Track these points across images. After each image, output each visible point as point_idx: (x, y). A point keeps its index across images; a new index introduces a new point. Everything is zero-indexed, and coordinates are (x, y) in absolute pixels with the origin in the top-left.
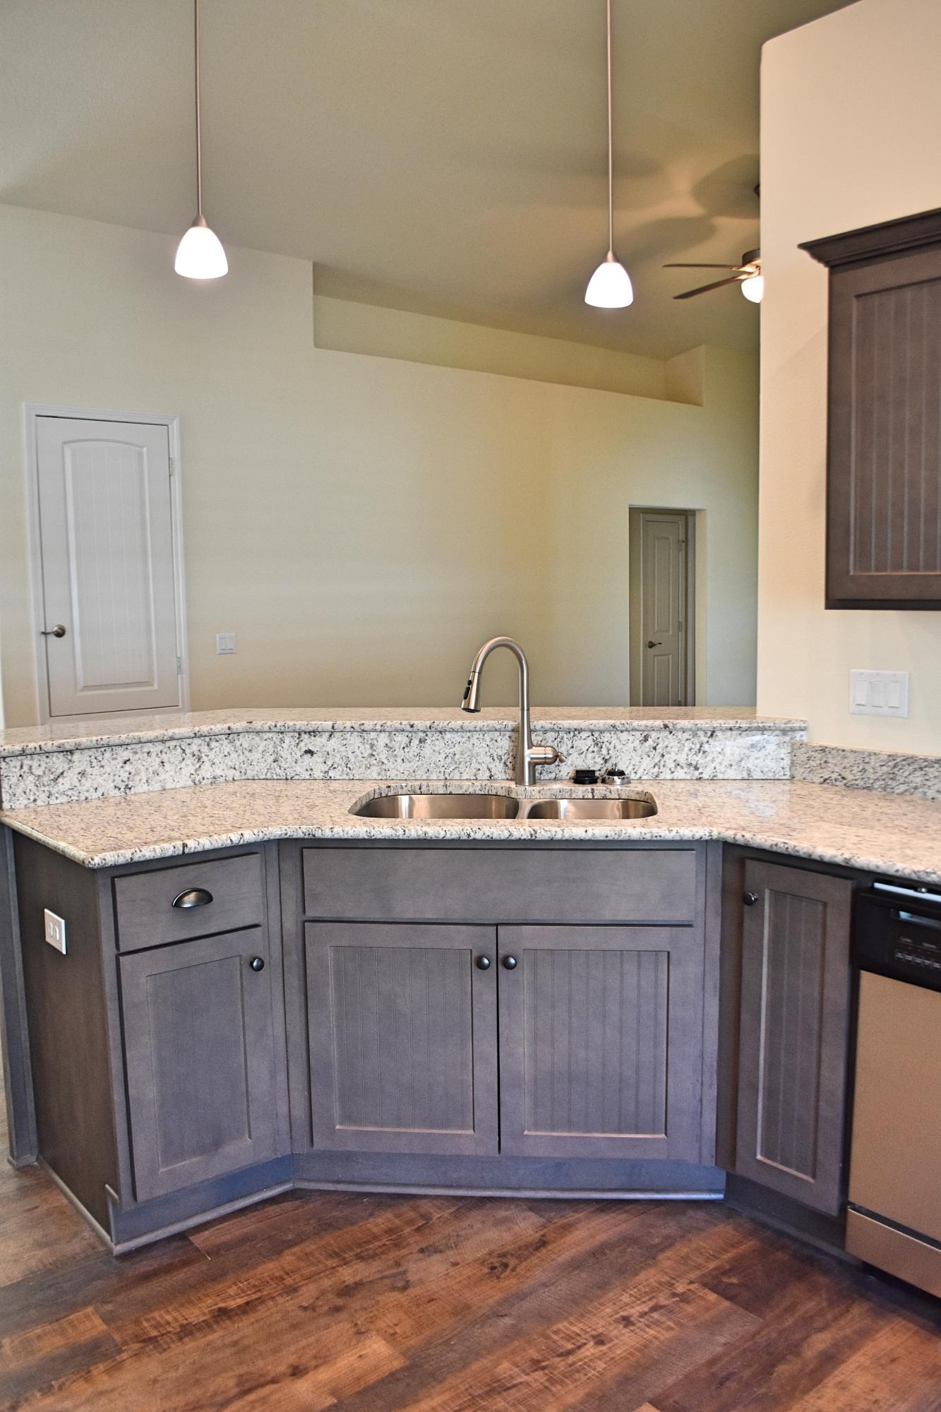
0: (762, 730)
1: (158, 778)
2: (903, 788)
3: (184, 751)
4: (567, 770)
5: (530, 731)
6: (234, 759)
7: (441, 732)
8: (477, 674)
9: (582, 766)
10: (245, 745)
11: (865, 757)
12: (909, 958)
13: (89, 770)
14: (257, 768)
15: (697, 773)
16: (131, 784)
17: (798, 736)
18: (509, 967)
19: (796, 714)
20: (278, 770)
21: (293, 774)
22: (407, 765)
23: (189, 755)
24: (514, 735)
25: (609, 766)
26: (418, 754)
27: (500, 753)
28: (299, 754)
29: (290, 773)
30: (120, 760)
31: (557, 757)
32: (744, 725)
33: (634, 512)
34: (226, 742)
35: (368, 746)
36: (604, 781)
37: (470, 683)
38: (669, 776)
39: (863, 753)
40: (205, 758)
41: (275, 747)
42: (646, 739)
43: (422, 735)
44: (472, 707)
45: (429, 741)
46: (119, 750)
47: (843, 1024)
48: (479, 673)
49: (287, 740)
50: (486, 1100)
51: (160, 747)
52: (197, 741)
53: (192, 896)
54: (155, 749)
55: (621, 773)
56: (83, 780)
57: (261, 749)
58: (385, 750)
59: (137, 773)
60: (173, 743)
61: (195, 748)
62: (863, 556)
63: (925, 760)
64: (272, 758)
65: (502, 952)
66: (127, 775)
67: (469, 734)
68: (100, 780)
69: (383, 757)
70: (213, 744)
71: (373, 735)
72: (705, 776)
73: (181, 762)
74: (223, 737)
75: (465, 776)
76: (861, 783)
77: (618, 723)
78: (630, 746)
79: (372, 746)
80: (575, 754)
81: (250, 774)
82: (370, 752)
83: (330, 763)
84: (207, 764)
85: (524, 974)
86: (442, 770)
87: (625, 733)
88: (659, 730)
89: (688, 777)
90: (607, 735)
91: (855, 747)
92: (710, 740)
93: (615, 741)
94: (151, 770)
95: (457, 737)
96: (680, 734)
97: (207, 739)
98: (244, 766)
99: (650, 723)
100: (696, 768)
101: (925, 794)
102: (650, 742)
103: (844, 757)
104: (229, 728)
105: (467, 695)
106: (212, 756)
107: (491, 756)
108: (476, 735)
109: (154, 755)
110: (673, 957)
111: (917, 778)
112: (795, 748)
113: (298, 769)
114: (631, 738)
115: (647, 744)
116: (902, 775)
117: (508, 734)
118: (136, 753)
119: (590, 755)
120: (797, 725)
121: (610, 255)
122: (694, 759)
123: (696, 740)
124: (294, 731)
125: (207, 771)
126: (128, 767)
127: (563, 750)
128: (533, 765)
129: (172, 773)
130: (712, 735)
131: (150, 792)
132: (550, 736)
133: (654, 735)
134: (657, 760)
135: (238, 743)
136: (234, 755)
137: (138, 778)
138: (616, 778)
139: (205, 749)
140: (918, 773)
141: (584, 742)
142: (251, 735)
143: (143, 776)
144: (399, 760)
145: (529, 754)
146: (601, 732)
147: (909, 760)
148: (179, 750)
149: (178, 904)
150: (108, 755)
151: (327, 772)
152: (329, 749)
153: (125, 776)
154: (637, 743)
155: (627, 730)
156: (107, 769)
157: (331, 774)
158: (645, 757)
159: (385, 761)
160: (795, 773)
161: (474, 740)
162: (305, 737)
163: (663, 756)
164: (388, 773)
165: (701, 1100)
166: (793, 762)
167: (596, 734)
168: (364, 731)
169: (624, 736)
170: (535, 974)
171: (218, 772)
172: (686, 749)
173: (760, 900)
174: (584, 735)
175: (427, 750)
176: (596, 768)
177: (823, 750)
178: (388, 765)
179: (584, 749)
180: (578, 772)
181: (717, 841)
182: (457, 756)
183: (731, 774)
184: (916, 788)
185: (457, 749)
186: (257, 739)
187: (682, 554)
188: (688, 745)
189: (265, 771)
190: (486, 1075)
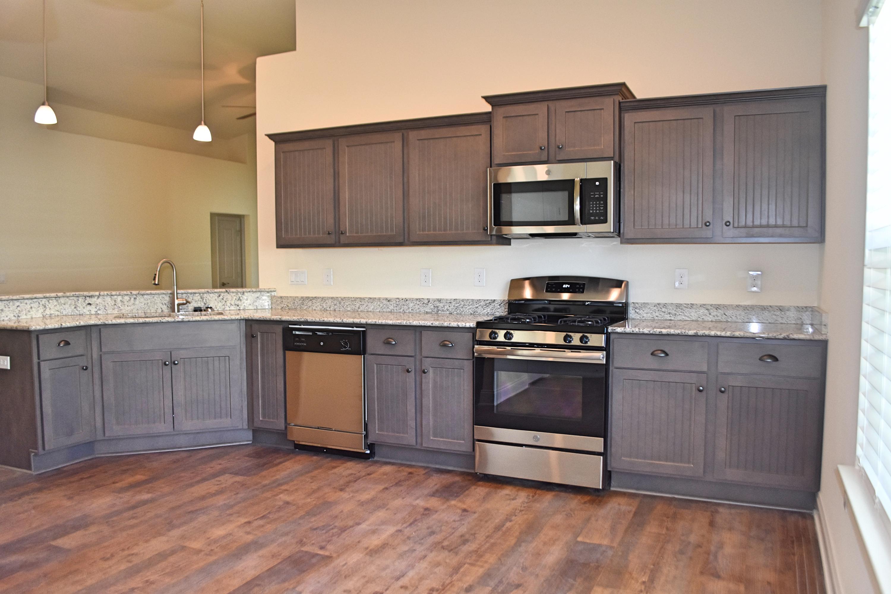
0: (261, 292)
1: (29, 313)
2: (306, 307)
3: (39, 303)
4: (191, 307)
5: (177, 294)
6: (58, 307)
7: (142, 295)
8: (158, 272)
9: (196, 305)
10: (63, 302)
11: (294, 298)
12: (298, 344)
13: (4, 309)
14: (67, 311)
15: (238, 308)
16: (20, 315)
17: (273, 294)
18: (175, 364)
19: (272, 286)
20: (76, 312)
21: (83, 312)
22: (129, 308)
23: (41, 305)
24: (170, 295)
25: (206, 306)
26: (134, 304)
27: (165, 302)
28: (85, 305)
29: (81, 312)
30: (16, 305)
31: (187, 302)
32: (254, 290)
33: (213, 215)
34: (55, 301)
35: (113, 301)
36: (205, 310)
37: (156, 275)
38: (228, 309)
39: (293, 297)
40: (47, 307)
41: (75, 302)
42: (220, 296)
43: (135, 296)
44: (157, 283)
45: (138, 299)
46: (15, 302)
47: (282, 369)
48: (159, 272)
49: (80, 300)
50: (169, 411)
51: (30, 301)
52: (44, 300)
53: (63, 343)
54: (29, 302)
55: (211, 308)
56: (2, 313)
57: (69, 303)
58: (120, 302)
59: (22, 311)
60: (35, 300)
61: (43, 302)
62: (287, 231)
63: (312, 297)
64: (73, 307)
65: (173, 360)
66: (18, 311)
67: (153, 296)
68: (8, 313)
69: (120, 305)
70: (50, 301)
71: (116, 297)
72: (241, 308)
73: (38, 307)
74: (54, 299)
75: (152, 311)
76: (293, 307)
77: (209, 290)
78: (214, 298)
79: (115, 301)
80: (194, 302)
81: (64, 313)
82: (114, 303)
83: (98, 308)
84: (48, 309)
85: (180, 367)
86: (143, 309)
87: (212, 294)
88: (224, 292)
89: (235, 309)
90: (205, 295)
91: (291, 296)
92: (243, 296)
93: (208, 297)
94: (27, 310)
95: (148, 297)
96: (232, 294)
97: (48, 299)
98: (62, 310)
99: (221, 290)
100: (238, 306)
101: (312, 308)
102: (221, 297)
103: (288, 299)
104: (57, 295)
105: (154, 279)
106: (50, 306)
107: (162, 304)
108: (156, 296)
109: (28, 304)
110: (230, 358)
111: (310, 304)
112: (272, 298)
113: (85, 311)
114: (214, 296)
115: (220, 298)
116: (305, 302)
117: (168, 295)
118: (21, 303)
119: (199, 302)
120: (272, 290)
121: (203, 123)
122: (237, 303)
123: (237, 296)
124: (83, 296)
125: (48, 312)
126: (19, 308)
127: (189, 300)
128: (179, 305)
129: (35, 312)
130: (243, 294)
131: (26, 319)
132: (184, 295)
133: (222, 294)
134: (224, 303)
135: (59, 301)
136: (58, 306)
137: (22, 313)
138: (209, 309)
139: (47, 303)
140: (310, 302)
141: (197, 297)
142: (65, 298)
143: (24, 312)
144: (126, 306)
145: (177, 302)
146: (203, 293)
147: (308, 298)
148: (38, 303)
149: (59, 345)
150: (11, 303)
151: (97, 312)
152: (98, 302)
153: (17, 312)
154: (216, 297)
155: (213, 293)
156: (11, 309)
157: (99, 312)
158: (219, 302)
159: (121, 307)
160: (273, 306)
161: (155, 298)
162: (88, 298)
163: (226, 302)
164: (122, 311)
165: (242, 406)
166: (272, 303)
167: (201, 295)
168: (112, 295)
169: (212, 295)
170: (184, 367)
171: (52, 312)
172: (234, 299)
173: (257, 337)
174: (197, 295)
175: (137, 302)
176: (202, 307)
177: (281, 297)
178: (122, 308)
179: (197, 300)
180: (195, 308)
181: (243, 320)
182: (149, 304)
183: (251, 307)
184: (310, 307)
185: (149, 301)
186: (67, 299)
187: (238, 238)
188: (235, 298)
189: (71, 312)
190: (168, 403)
